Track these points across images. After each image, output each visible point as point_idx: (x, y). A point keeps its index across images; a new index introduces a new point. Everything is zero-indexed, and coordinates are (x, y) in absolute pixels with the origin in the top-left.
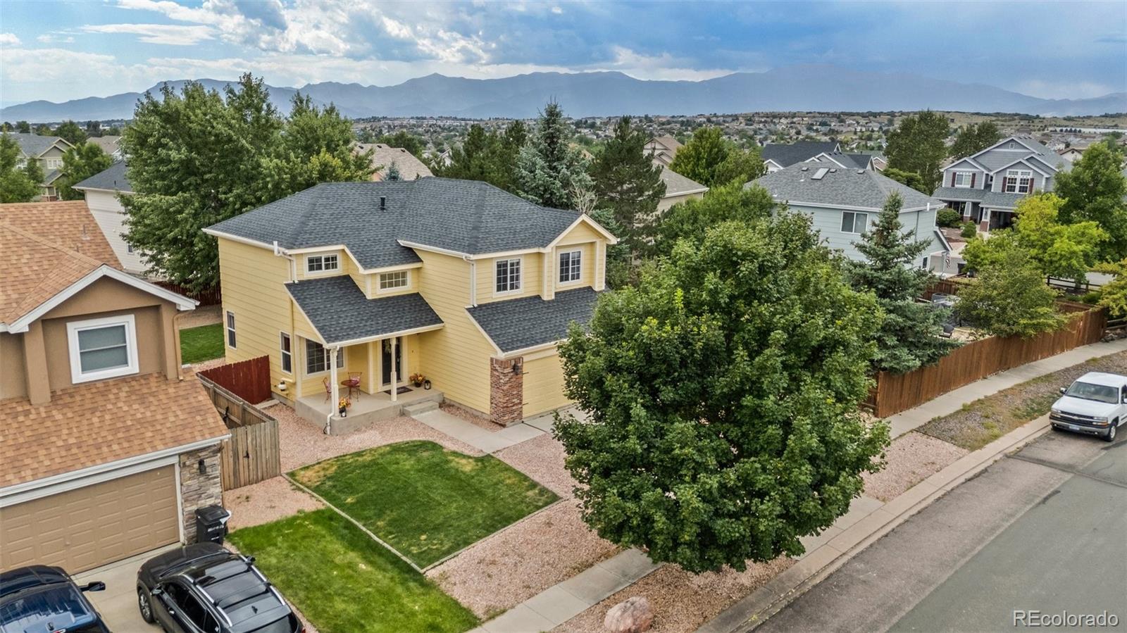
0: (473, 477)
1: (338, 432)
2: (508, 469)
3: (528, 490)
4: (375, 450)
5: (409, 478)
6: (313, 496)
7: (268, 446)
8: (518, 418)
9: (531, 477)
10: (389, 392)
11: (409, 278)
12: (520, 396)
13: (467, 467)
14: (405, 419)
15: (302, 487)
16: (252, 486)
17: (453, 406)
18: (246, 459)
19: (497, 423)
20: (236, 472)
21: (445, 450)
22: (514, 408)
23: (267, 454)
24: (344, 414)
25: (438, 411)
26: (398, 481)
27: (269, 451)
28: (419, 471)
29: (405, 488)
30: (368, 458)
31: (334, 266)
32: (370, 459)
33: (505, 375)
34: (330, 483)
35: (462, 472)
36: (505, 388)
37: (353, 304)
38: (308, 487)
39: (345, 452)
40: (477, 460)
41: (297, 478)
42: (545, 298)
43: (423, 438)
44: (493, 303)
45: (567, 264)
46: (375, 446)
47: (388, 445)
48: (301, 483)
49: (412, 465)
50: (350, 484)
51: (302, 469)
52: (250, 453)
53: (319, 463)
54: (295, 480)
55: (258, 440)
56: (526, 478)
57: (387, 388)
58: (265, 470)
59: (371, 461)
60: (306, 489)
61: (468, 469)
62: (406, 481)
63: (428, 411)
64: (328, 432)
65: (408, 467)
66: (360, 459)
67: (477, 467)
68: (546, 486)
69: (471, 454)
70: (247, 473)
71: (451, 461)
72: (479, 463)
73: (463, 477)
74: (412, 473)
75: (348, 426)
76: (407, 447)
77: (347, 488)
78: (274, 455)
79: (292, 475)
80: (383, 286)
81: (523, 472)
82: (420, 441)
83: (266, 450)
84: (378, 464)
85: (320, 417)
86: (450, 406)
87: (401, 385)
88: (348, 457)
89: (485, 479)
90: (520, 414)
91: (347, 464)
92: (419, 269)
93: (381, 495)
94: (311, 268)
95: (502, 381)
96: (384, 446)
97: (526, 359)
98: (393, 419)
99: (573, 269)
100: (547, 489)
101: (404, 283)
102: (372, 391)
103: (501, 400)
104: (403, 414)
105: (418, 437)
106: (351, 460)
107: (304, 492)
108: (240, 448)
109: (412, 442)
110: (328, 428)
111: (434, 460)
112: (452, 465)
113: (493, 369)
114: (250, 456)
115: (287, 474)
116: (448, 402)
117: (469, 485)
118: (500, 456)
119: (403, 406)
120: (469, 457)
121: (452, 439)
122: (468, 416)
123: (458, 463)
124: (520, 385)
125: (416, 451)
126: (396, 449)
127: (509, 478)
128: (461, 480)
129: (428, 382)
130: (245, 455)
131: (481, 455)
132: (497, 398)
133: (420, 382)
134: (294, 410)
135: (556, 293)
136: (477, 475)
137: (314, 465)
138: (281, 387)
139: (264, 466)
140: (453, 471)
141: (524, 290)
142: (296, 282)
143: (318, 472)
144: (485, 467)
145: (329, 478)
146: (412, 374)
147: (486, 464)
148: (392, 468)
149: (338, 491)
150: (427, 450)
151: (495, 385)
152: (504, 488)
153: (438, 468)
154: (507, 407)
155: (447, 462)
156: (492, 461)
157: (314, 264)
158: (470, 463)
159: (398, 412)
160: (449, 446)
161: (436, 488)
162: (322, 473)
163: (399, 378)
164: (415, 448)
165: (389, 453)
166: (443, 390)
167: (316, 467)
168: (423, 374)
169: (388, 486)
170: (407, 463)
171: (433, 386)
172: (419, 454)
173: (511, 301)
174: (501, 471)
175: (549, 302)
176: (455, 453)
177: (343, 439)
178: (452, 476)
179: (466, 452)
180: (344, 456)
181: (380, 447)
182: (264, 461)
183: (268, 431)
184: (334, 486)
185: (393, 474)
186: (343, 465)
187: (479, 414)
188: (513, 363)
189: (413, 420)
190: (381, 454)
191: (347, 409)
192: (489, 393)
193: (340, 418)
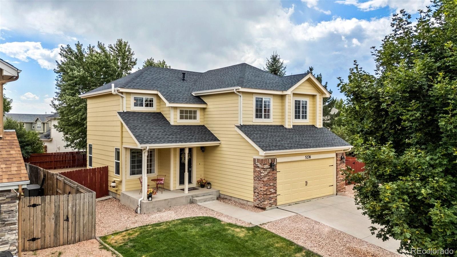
0: (247, 241)
1: (145, 211)
2: (274, 236)
3: (296, 253)
4: (170, 222)
5: (194, 241)
6: (114, 253)
7: (86, 213)
8: (274, 204)
9: (296, 242)
10: (183, 190)
11: (199, 114)
12: (275, 187)
13: (242, 234)
14: (193, 205)
15: (107, 246)
16: (70, 246)
17: (226, 199)
18: (66, 223)
19: (259, 208)
20: (56, 233)
21: (222, 223)
22: (271, 196)
23: (84, 220)
24: (150, 199)
25: (216, 202)
26: (185, 243)
27: (86, 217)
28: (202, 236)
29: (191, 248)
30: (164, 227)
31: (151, 105)
32: (165, 227)
33: (264, 169)
34: (131, 244)
35: (237, 237)
36: (265, 179)
37: (161, 126)
38: (112, 247)
39: (148, 223)
40: (248, 229)
41: (107, 240)
42: (287, 126)
43: (205, 215)
44: (253, 125)
45: (299, 107)
46: (170, 220)
47: (180, 219)
48: (108, 244)
49: (197, 232)
50: (147, 245)
51: (112, 234)
52: (70, 217)
53: (127, 230)
54: (105, 242)
55: (78, 208)
56: (291, 243)
57: (182, 187)
58: (82, 232)
59: (166, 229)
60: (111, 248)
61: (242, 235)
62: (191, 243)
63: (209, 201)
64: (139, 212)
65: (194, 233)
66: (158, 228)
67: (249, 234)
68: (311, 249)
69: (243, 225)
70: (66, 234)
71: (228, 230)
72: (251, 232)
73: (238, 241)
74: (197, 237)
75: (153, 208)
76: (194, 220)
77: (143, 247)
78: (90, 222)
79: (104, 238)
80: (182, 118)
81: (287, 238)
82: (203, 217)
83: (84, 216)
84: (171, 231)
85: (134, 201)
86: (223, 199)
87: (191, 186)
88: (149, 226)
89: (257, 243)
90: (275, 201)
91: (147, 231)
92: (204, 109)
93: (170, 253)
94: (136, 105)
95: (262, 174)
96: (177, 220)
97: (279, 160)
98: (185, 205)
99: (303, 111)
100: (313, 252)
101: (195, 118)
102: (172, 188)
103: (262, 189)
104: (192, 202)
105: (201, 214)
106: (151, 228)
107: (108, 250)
108: (61, 212)
109: (197, 217)
110: (139, 209)
111: (215, 228)
112: (228, 232)
113: (256, 166)
114: (70, 220)
115: (100, 237)
116: (222, 196)
117: (244, 247)
118: (266, 227)
119: (192, 197)
120: (242, 227)
121: (227, 216)
122: (237, 204)
123: (233, 231)
124: (275, 179)
125: (200, 223)
126: (185, 221)
127: (277, 242)
128: (237, 243)
129: (209, 184)
130: (65, 218)
131: (251, 226)
132: (259, 188)
133: (203, 184)
134: (119, 201)
135: (293, 126)
136: (250, 239)
137: (123, 232)
138: (113, 184)
139: (82, 229)
140: (230, 237)
141: (273, 120)
142: (125, 111)
143: (125, 236)
144: (256, 234)
145: (131, 241)
146: (199, 179)
147: (256, 232)
148: (181, 234)
149: (136, 250)
150: (209, 223)
151: (258, 178)
152: (275, 250)
153: (217, 234)
154: (266, 194)
155: (225, 230)
156: (261, 230)
157: (138, 102)
158: (243, 231)
159: (189, 201)
160: (225, 220)
161: (216, 249)
162: (127, 237)
163: (190, 182)
164: (200, 221)
165: (180, 224)
166: (219, 189)
167: (124, 234)
168: (206, 179)
169: (177, 247)
170: (193, 230)
171: (212, 187)
172: (203, 225)
173: (265, 126)
174: (270, 237)
175: (289, 129)
176: (230, 225)
177: (149, 216)
178: (229, 240)
179: (239, 224)
180: (146, 226)
181: (174, 221)
182: (82, 225)
183: (86, 200)
184: (134, 247)
185: (182, 238)
186: (144, 231)
187: (245, 202)
188: (270, 161)
189: (199, 205)
190: (174, 225)
191: (153, 196)
192: (252, 185)
193: (148, 201)
